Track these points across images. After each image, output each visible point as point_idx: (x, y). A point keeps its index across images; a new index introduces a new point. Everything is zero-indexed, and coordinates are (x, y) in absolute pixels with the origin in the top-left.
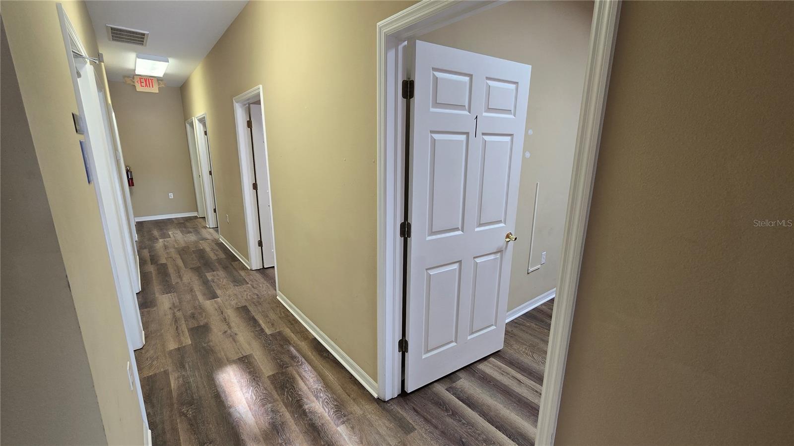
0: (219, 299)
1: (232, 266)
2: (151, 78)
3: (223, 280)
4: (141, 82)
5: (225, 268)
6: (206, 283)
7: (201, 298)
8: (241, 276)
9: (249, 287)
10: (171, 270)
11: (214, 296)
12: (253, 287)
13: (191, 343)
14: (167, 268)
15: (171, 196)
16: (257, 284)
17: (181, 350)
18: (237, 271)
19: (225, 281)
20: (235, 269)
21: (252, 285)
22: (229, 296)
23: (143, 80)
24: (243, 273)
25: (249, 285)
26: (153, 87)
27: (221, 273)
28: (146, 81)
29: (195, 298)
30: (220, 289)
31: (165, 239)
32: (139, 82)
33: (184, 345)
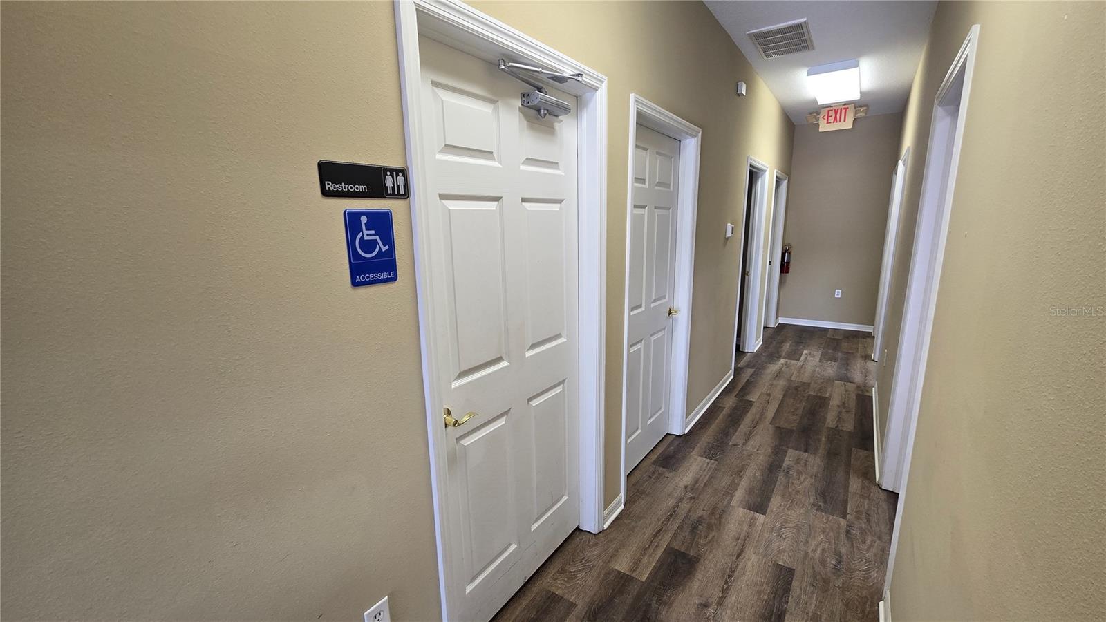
0: (762, 517)
1: (850, 456)
2: (846, 106)
3: (805, 479)
4: (828, 117)
5: (831, 455)
6: (773, 468)
7: (740, 494)
8: (846, 487)
9: (839, 524)
10: (748, 418)
11: (759, 506)
12: (848, 532)
13: (644, 581)
14: (748, 411)
15: (838, 294)
16: (863, 531)
17: (624, 580)
18: (847, 473)
19: (807, 483)
20: (848, 465)
21: (848, 526)
22: (785, 524)
23: (832, 113)
24: (855, 484)
25: (843, 522)
26: (845, 121)
27: (815, 462)
28: (836, 113)
29: (730, 491)
30: (783, 496)
31: (789, 361)
32: (826, 117)
33: (634, 575)
